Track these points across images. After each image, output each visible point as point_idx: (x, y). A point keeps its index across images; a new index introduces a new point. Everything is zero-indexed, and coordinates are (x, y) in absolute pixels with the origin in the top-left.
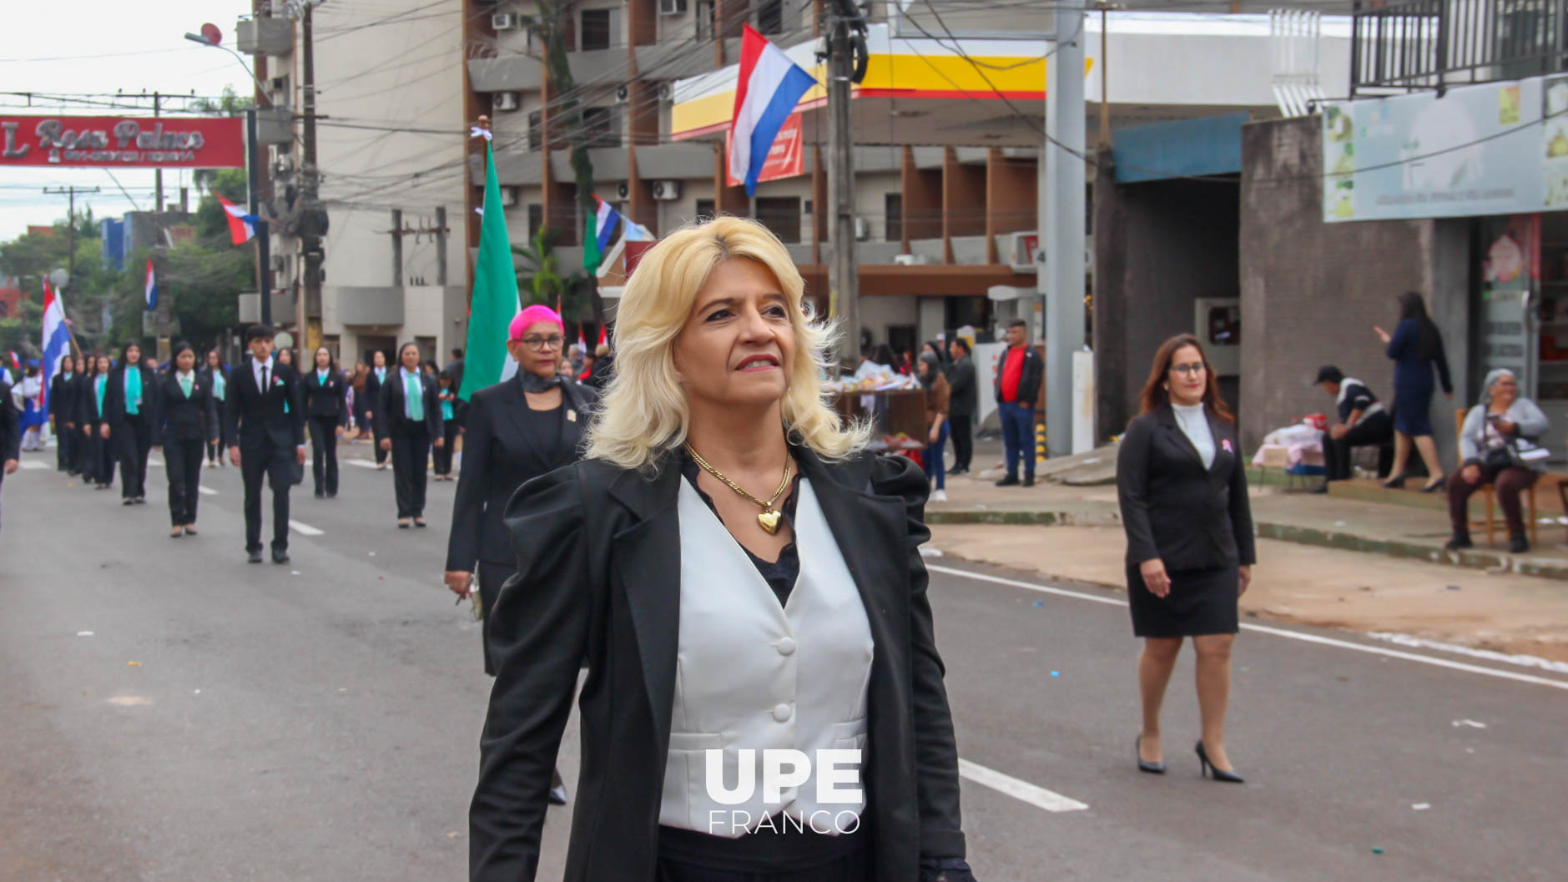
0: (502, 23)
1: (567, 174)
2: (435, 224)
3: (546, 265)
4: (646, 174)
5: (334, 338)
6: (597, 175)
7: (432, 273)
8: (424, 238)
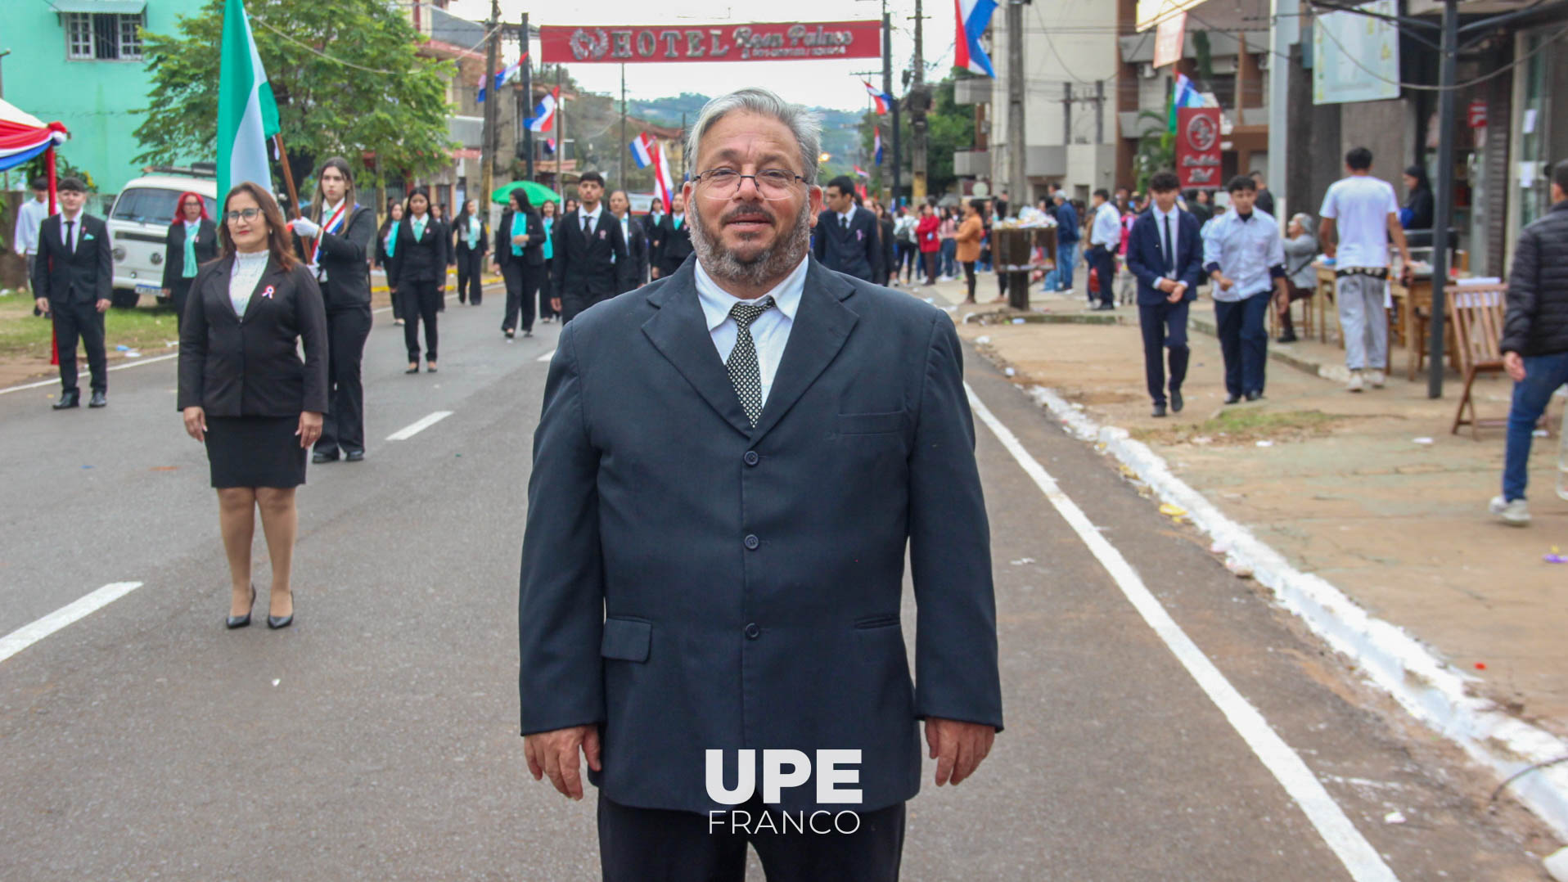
2: (1095, 94)
4: (1252, 50)
7: (1092, 134)
8: (1087, 104)
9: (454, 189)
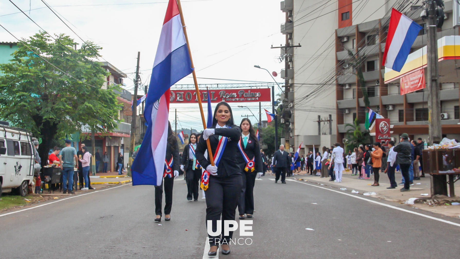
0: (346, 66)
1: (363, 104)
2: (329, 119)
3: (357, 128)
4: (384, 103)
5: (303, 149)
6: (371, 104)
7: (328, 131)
8: (326, 123)
9: (120, 148)
